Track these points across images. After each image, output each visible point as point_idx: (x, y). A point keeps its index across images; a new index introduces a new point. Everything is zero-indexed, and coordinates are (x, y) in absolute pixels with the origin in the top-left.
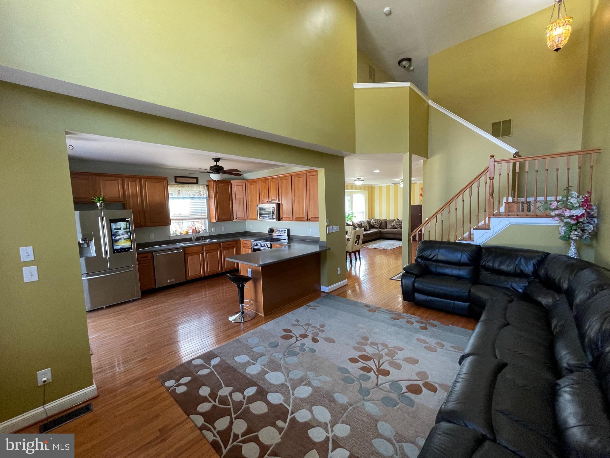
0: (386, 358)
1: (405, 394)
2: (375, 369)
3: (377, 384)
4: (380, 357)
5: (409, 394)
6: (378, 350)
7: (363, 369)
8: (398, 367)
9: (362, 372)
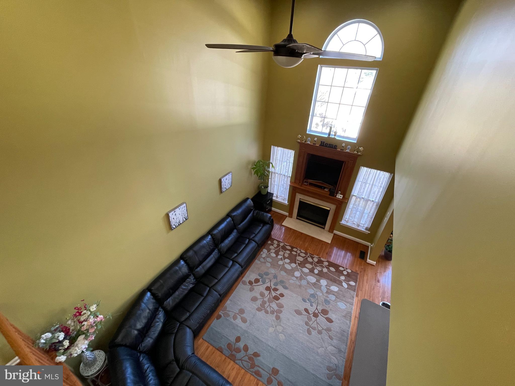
1: (261, 278)
2: (272, 290)
3: (271, 281)
4: (269, 300)
5: (259, 277)
7: (277, 290)
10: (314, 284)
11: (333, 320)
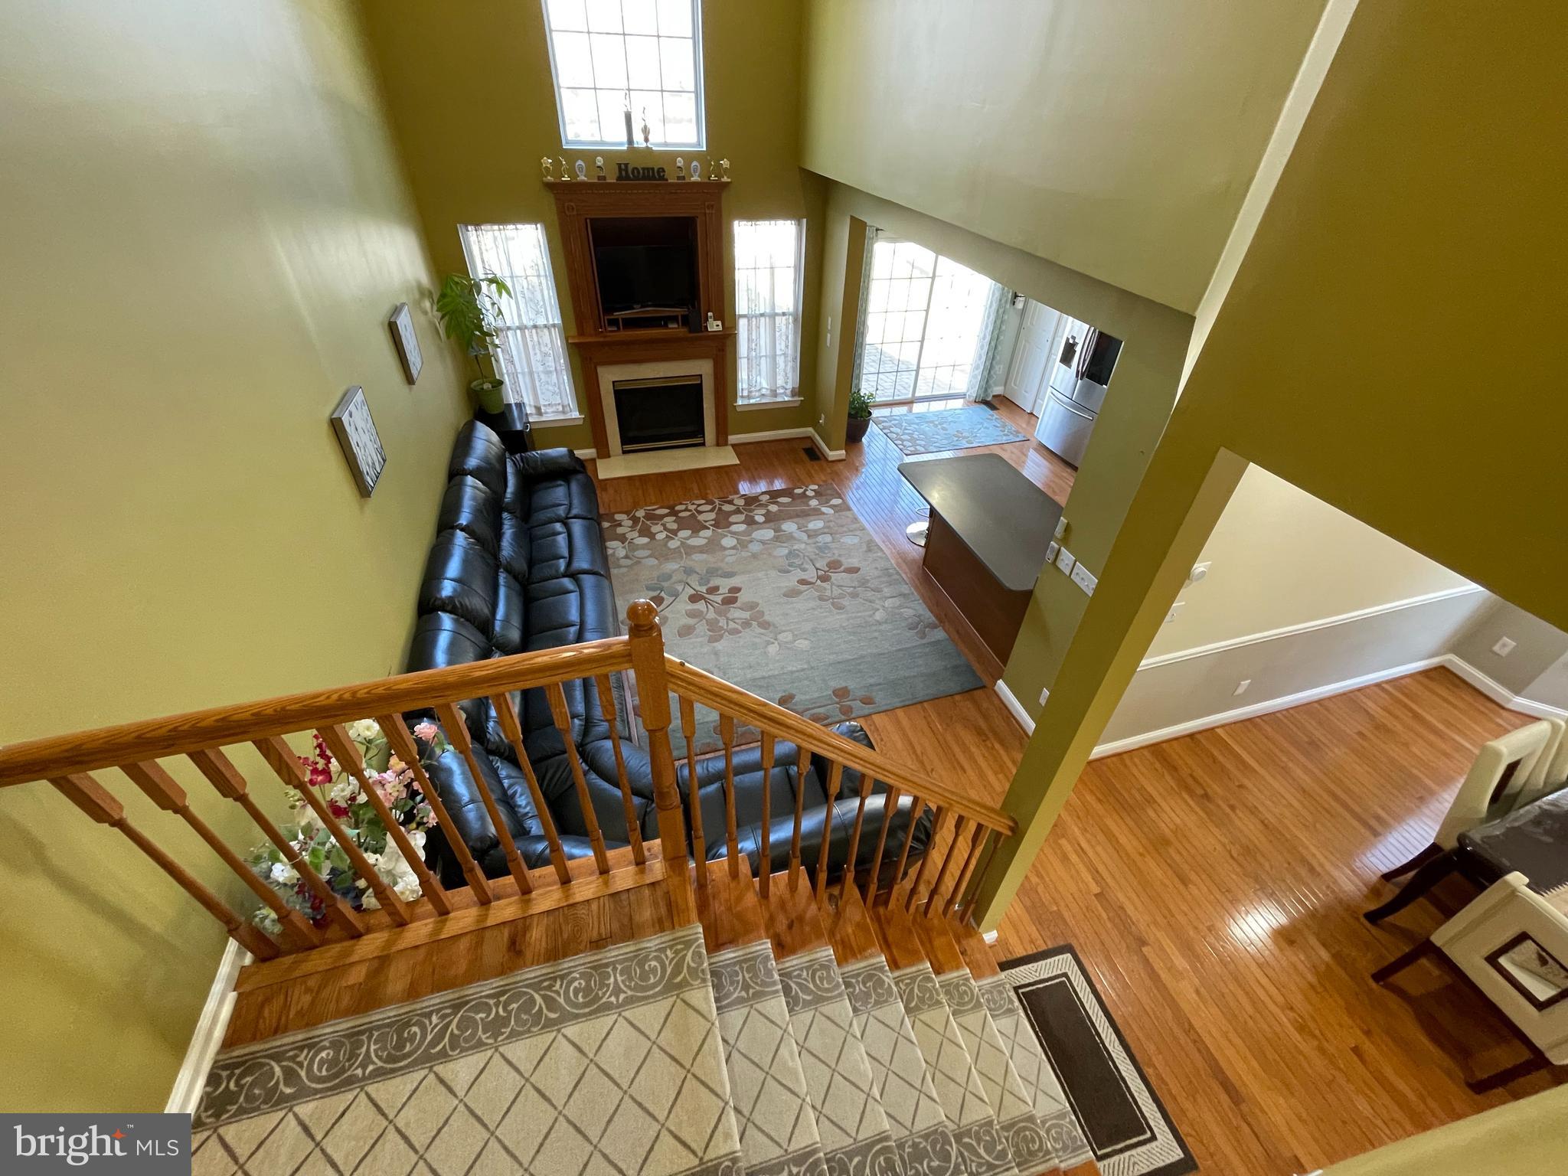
0: (711, 615)
1: (658, 591)
2: (707, 596)
3: (688, 584)
4: (718, 613)
5: (655, 594)
6: (732, 620)
7: (716, 589)
8: (691, 614)
9: (710, 585)
10: (776, 539)
11: (857, 565)
